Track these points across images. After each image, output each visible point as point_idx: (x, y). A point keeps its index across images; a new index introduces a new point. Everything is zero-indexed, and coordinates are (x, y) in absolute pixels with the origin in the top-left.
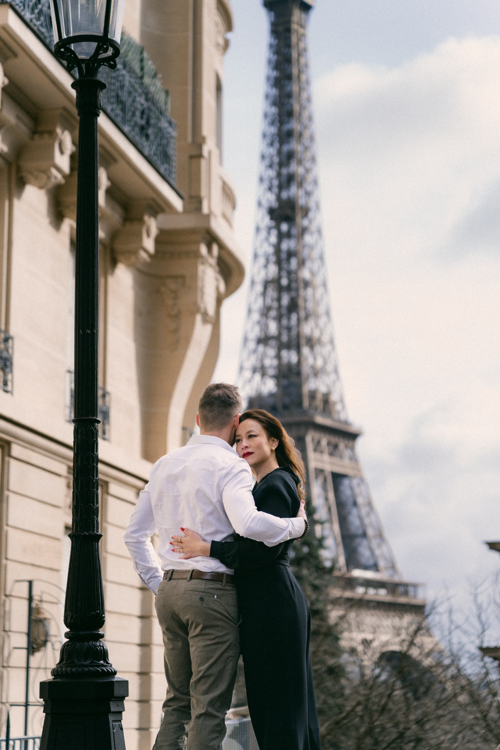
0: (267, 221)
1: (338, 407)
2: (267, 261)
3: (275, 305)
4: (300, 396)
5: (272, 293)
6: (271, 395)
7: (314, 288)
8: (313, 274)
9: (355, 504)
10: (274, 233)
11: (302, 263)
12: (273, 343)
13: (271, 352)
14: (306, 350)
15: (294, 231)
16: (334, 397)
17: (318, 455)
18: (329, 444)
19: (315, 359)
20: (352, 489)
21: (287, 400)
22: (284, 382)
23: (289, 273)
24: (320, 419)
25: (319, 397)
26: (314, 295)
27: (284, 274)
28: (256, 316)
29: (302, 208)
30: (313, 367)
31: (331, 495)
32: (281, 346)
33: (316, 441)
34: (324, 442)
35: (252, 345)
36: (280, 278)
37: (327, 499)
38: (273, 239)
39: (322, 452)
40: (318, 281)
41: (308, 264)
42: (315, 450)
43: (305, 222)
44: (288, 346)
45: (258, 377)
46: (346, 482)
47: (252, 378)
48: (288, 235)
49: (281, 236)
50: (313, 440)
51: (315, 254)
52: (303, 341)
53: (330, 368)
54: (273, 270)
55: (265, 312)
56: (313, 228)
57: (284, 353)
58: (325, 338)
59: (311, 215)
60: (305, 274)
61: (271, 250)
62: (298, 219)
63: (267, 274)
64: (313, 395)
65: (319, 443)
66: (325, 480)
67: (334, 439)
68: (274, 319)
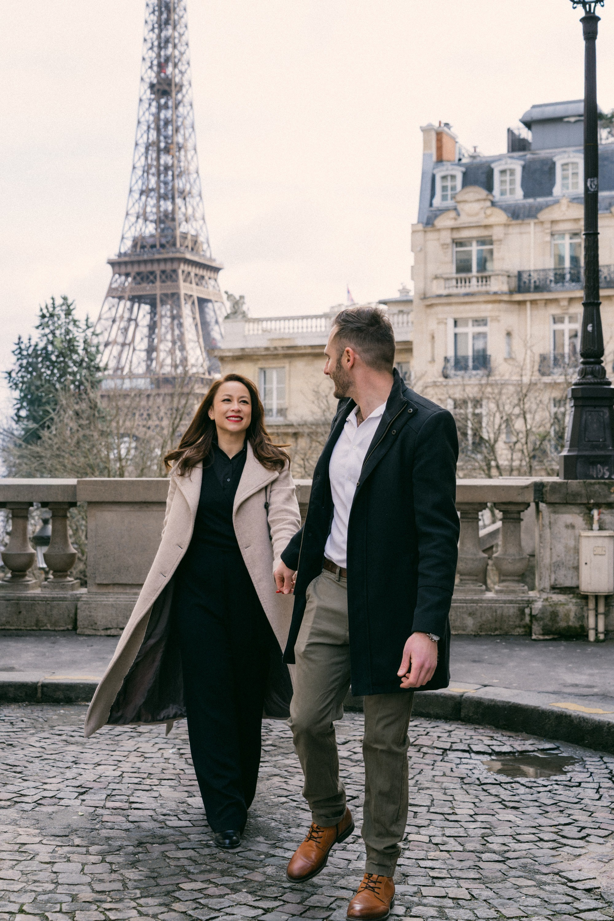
0: (148, 95)
1: (205, 246)
2: (149, 127)
3: (155, 163)
4: (174, 237)
5: (153, 154)
6: (152, 236)
7: (186, 151)
8: (185, 140)
9: (217, 322)
10: (154, 104)
11: (177, 130)
12: (152, 194)
13: (152, 202)
14: (179, 201)
15: (170, 104)
16: (201, 239)
17: (187, 284)
18: (196, 275)
19: (186, 209)
20: (214, 311)
21: (163, 241)
22: (162, 226)
23: (165, 137)
24: (189, 256)
25: (189, 237)
26: (186, 156)
27: (162, 138)
28: (139, 172)
29: (176, 85)
30: (185, 215)
31: (198, 316)
32: (160, 197)
33: (186, 273)
34: (192, 275)
35: (136, 195)
36: (159, 141)
37: (194, 318)
38: (154, 110)
39: (191, 283)
40: (190, 145)
41: (182, 131)
42: (185, 281)
43: (180, 96)
44: (165, 197)
45: (141, 221)
46: (210, 305)
47: (137, 221)
48: (166, 107)
49: (160, 108)
50: (183, 272)
51: (188, 122)
52: (176, 195)
53: (198, 215)
54: (153, 135)
55: (146, 168)
56: (186, 100)
57: (162, 202)
58: (195, 191)
59: (184, 90)
60: (180, 139)
61: (152, 118)
62: (173, 94)
63: (148, 138)
64: (184, 236)
65: (189, 273)
66: (193, 303)
67: (201, 272)
68: (153, 175)
